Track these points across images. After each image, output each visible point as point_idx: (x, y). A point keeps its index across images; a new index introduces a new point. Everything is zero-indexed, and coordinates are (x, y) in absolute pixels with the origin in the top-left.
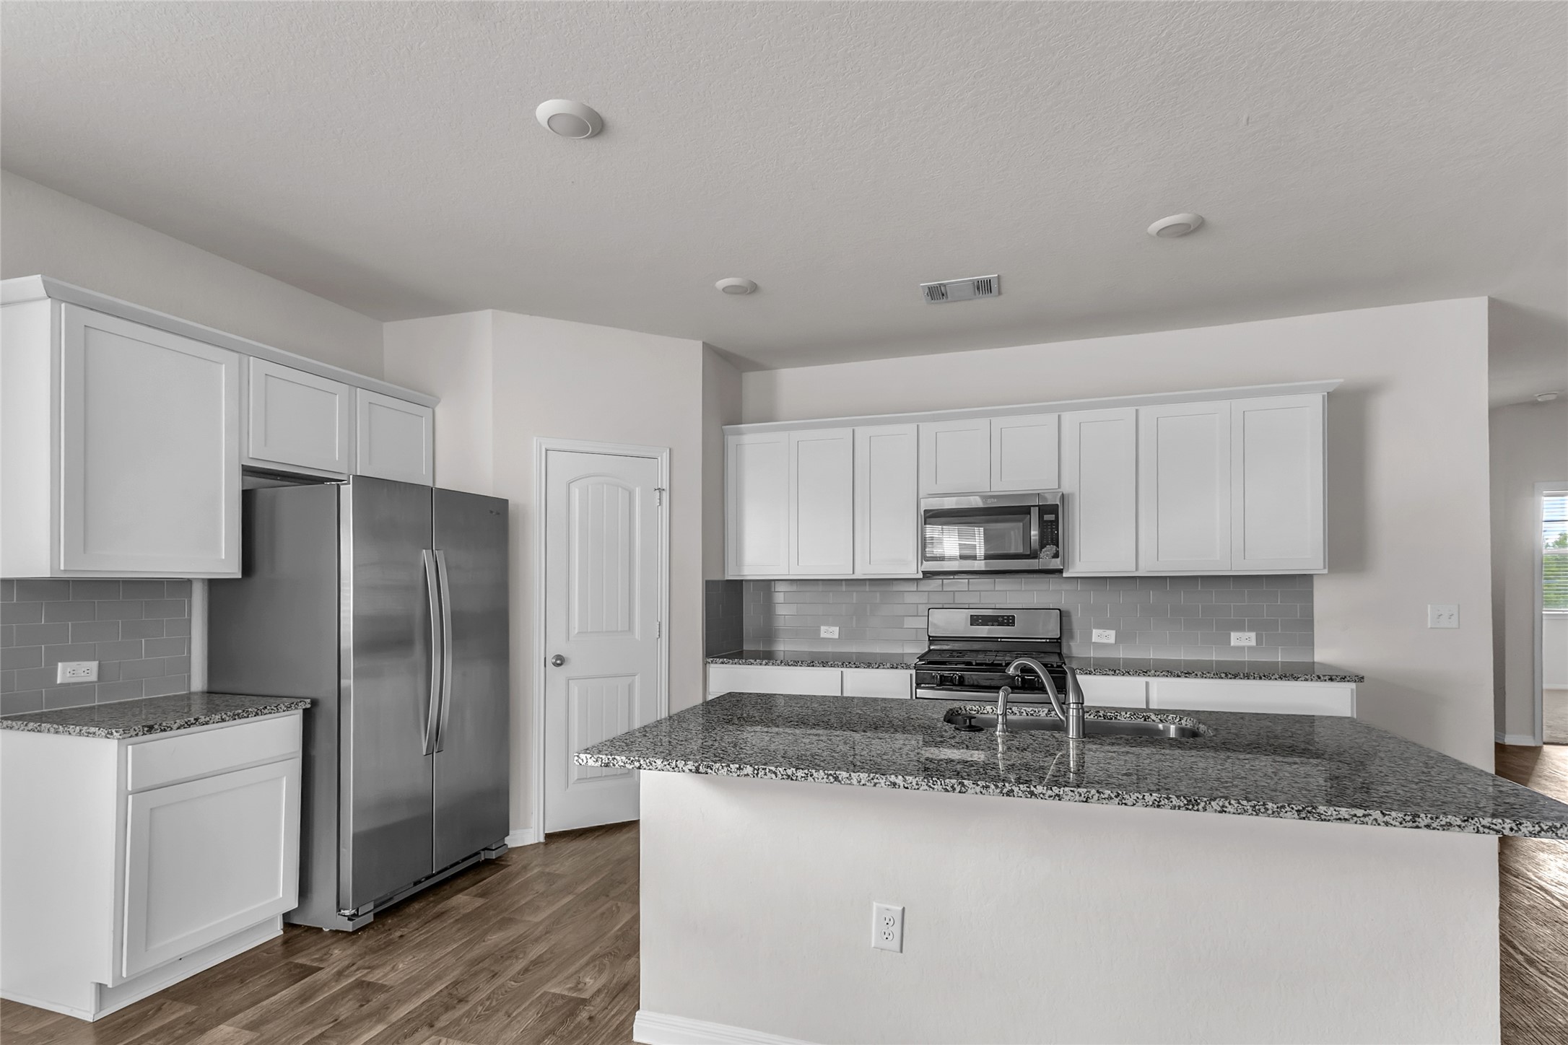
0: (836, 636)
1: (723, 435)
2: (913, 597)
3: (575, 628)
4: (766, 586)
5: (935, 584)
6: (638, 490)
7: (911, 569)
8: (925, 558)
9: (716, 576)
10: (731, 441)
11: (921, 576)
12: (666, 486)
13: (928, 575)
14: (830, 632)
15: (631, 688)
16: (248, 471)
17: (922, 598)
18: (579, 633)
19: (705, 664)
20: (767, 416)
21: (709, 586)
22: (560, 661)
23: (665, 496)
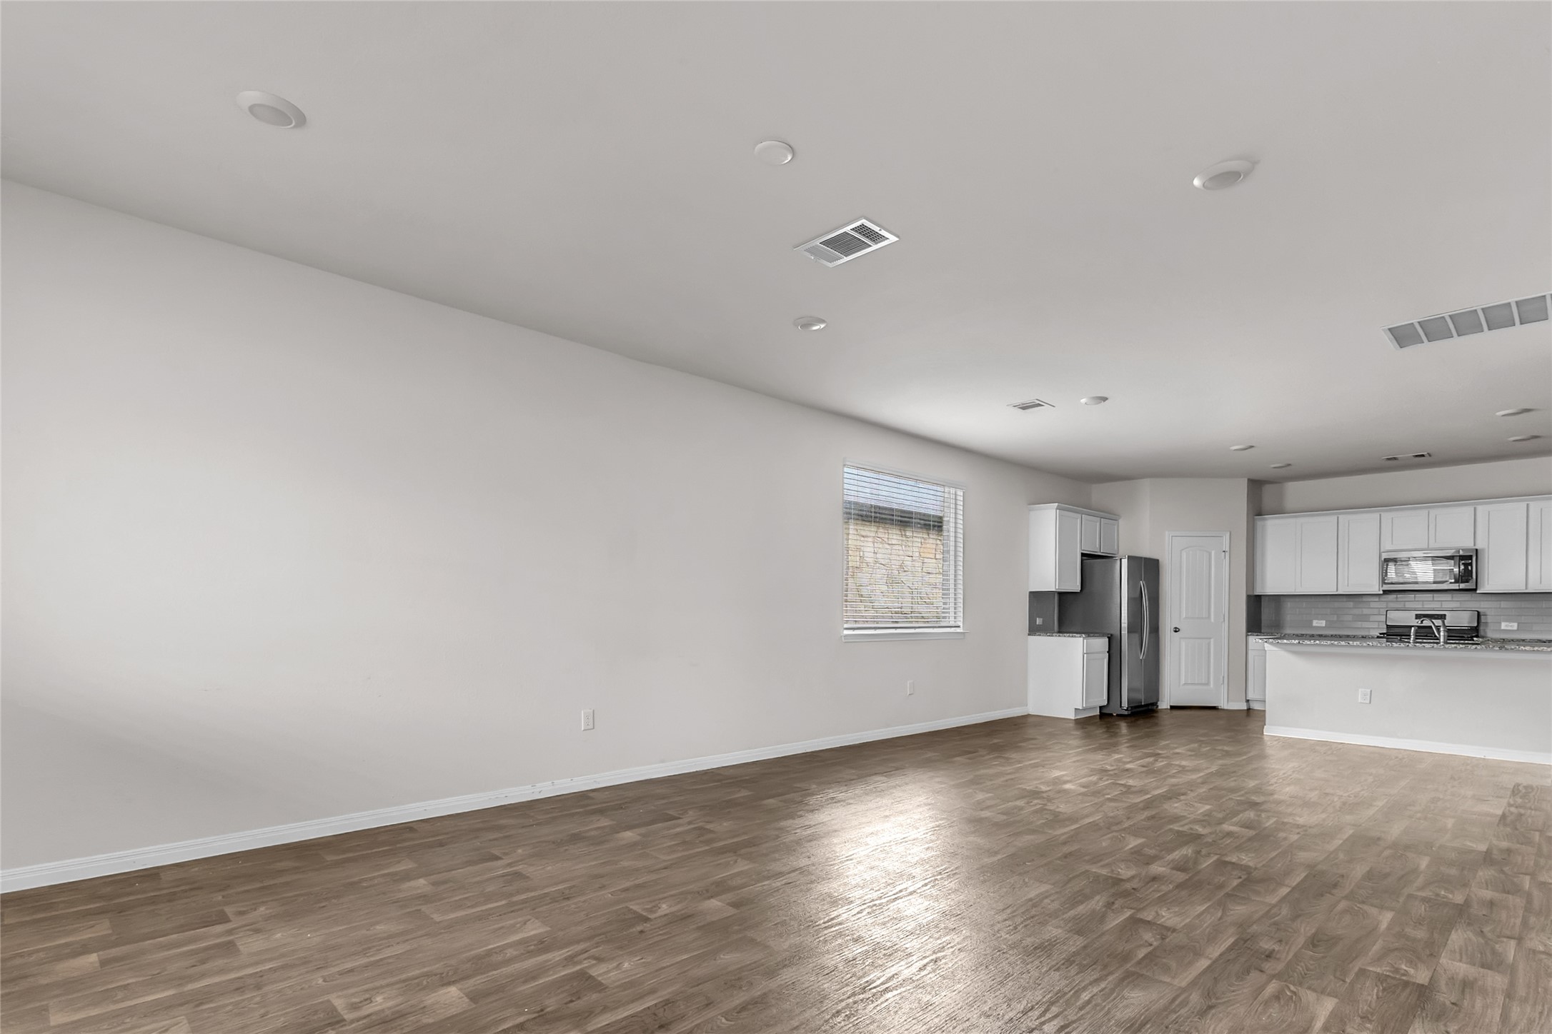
0: (1324, 625)
1: (1254, 520)
2: (1376, 604)
3: (1184, 615)
4: (1278, 599)
5: (1392, 597)
6: (1213, 553)
7: (1376, 588)
8: (1384, 583)
9: (1251, 593)
10: (1259, 524)
11: (1381, 592)
12: (1227, 549)
13: (1386, 592)
14: (1319, 623)
15: (1209, 644)
16: (1083, 555)
17: (1384, 605)
18: (1186, 618)
19: (1247, 635)
20: (1279, 511)
21: (1249, 597)
22: (1176, 630)
23: (1227, 554)
